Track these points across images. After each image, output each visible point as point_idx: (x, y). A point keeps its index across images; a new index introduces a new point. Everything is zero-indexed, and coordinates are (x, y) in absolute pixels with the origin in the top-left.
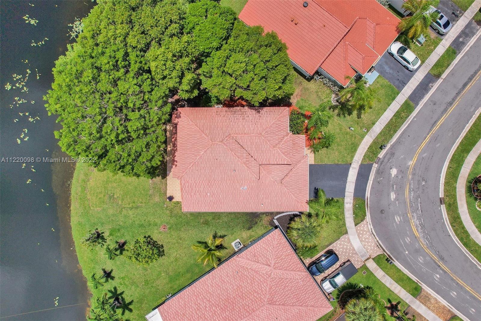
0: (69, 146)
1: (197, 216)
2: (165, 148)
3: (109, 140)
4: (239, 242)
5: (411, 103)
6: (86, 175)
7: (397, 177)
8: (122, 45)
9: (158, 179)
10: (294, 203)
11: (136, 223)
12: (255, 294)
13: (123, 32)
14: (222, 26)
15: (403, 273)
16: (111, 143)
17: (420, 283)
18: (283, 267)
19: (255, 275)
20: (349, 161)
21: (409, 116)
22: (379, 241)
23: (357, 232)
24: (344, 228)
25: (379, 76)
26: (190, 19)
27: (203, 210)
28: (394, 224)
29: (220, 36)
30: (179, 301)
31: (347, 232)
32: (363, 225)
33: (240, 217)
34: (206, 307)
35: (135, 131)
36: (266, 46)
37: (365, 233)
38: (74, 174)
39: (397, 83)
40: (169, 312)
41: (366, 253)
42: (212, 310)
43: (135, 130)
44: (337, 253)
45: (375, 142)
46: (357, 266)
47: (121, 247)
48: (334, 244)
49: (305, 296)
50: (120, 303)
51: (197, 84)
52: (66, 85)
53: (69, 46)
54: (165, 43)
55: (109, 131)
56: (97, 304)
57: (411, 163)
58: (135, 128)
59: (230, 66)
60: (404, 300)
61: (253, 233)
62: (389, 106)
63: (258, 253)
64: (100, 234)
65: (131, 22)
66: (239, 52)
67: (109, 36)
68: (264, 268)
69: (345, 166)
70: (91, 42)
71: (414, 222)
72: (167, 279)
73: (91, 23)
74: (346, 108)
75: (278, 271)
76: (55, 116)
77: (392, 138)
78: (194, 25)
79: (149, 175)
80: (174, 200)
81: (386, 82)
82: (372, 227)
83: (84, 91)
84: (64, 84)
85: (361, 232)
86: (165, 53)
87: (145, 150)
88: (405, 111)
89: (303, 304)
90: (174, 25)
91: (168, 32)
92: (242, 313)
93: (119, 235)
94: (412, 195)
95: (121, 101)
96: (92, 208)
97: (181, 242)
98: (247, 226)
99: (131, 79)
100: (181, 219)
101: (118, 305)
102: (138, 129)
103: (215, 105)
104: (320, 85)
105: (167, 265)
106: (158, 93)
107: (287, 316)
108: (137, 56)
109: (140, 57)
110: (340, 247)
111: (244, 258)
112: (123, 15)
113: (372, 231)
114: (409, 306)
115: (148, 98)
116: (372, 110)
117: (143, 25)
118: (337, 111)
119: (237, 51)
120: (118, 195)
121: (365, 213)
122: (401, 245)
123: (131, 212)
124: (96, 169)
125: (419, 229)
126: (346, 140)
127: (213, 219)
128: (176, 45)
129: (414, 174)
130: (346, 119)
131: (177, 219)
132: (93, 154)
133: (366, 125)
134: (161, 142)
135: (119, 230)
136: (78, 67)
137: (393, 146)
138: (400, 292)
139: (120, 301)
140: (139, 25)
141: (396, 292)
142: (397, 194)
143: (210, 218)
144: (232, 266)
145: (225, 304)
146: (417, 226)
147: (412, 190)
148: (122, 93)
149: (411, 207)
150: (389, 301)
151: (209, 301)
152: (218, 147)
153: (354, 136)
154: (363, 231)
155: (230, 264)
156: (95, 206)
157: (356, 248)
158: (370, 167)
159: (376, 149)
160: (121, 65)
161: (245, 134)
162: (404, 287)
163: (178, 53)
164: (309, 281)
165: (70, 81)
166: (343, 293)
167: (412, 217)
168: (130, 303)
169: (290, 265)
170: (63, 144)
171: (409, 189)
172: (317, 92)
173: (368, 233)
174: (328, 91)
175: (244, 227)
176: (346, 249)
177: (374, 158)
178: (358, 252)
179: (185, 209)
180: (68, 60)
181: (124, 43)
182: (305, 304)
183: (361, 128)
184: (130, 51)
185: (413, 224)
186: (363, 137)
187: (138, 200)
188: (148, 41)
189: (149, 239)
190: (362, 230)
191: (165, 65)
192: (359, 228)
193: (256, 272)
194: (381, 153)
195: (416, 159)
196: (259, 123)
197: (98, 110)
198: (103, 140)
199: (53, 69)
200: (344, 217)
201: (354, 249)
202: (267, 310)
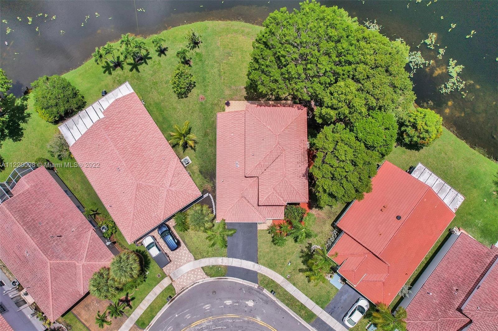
0: (275, 19)
1: (213, 127)
2: (271, 100)
3: (280, 50)
4: (189, 163)
5: (313, 320)
6: (248, 34)
7: (246, 306)
8: (358, 60)
9: (244, 93)
10: (225, 209)
11: (207, 75)
12: (146, 173)
13: (368, 61)
14: (375, 141)
15: (158, 312)
16: (277, 52)
17: (148, 328)
18: (169, 198)
19: (162, 174)
20: (260, 261)
21: (302, 318)
22: (187, 290)
23: (196, 269)
24: (200, 257)
25: (338, 289)
26: (380, 115)
27: (218, 131)
28: (203, 304)
29: (368, 140)
30: (140, 110)
31: (196, 260)
32: (202, 274)
33: (211, 164)
34: (135, 132)
35: (287, 71)
36: (360, 178)
37: (195, 276)
38: (249, 24)
39: (332, 306)
40: (132, 101)
41: (177, 277)
42: (133, 137)
43: (289, 70)
44: (178, 250)
45: (277, 285)
46: (165, 269)
47: (186, 62)
48: (185, 248)
49: (142, 219)
50: (138, 61)
51: (326, 122)
52: (324, 16)
53: (356, 18)
54: (360, 95)
55: (287, 49)
56: (139, 42)
57: (258, 320)
58: (290, 70)
59: (342, 147)
60: (134, 313)
61: (196, 175)
62: (311, 299)
63: (181, 177)
64: (197, 45)
65: (377, 67)
66: (354, 155)
67: (364, 50)
68: (168, 181)
69: (256, 258)
70: (360, 36)
71: (205, 322)
72: (158, 101)
73: (376, 36)
74: (308, 259)
75: (166, 193)
76: (299, 8)
77: (282, 301)
78: (375, 118)
79: (249, 84)
80: (226, 106)
81: (332, 296)
82: (200, 283)
83: (319, 29)
84: (325, 15)
85: (196, 273)
86: (352, 93)
87: (272, 78)
88: (306, 315)
89: (135, 216)
90: (374, 101)
91: (369, 97)
92: (130, 162)
93: (197, 60)
94: (230, 321)
95: (312, 59)
96: (220, 38)
97: (190, 113)
98: (203, 170)
99: (330, 66)
100: (209, 112)
101: (137, 60)
102: (289, 73)
103: (309, 142)
104: (328, 235)
105: (170, 101)
106: (319, 89)
107: (126, 201)
108: (349, 72)
109: (348, 74)
110: (183, 253)
111: (177, 164)
112: (382, 60)
113: (196, 283)
114: (128, 317)
115: (314, 81)
116: (307, 282)
117: (374, 76)
118: (305, 250)
119: (355, 153)
120: (231, 60)
121: (213, 277)
122: (183, 311)
123: (216, 70)
124: (254, 40)
125: (198, 327)
126: (279, 259)
127: (210, 141)
128: (359, 103)
129: (248, 322)
130: (298, 258)
131: (209, 109)
132: (268, 37)
133: (293, 277)
134: (278, 92)
135: (201, 60)
136: (339, 26)
137: (274, 302)
138: (141, 309)
139: (140, 62)
140: (374, 74)
141: (141, 305)
142: (230, 306)
143: (210, 137)
144: (169, 155)
145: (137, 147)
146: (201, 325)
147: (234, 320)
148: (318, 59)
149: (218, 320)
150: (133, 299)
151: (140, 135)
152: (274, 140)
153: (283, 266)
154: (197, 275)
155: (171, 153)
156: (221, 40)
157: (182, 268)
158: (255, 281)
159: (271, 286)
160: (341, 58)
161: (285, 163)
162: (145, 312)
163: (352, 105)
164: (155, 222)
165: (328, 19)
166: (141, 255)
167: (209, 321)
168: (138, 70)
169: (170, 205)
170: (276, 14)
171: (234, 317)
172: (322, 232)
173: (195, 279)
174: (323, 242)
175: (202, 167)
176: (181, 259)
177: (263, 285)
178: (178, 270)
179: (219, 115)
180: (344, 18)
181: (359, 62)
182: (135, 217)
183: (290, 273)
184: (353, 66)
185: (203, 322)
186: (282, 274)
187: (226, 77)
188: (361, 81)
189: (193, 86)
190: (197, 273)
191: (342, 94)
192: (199, 270)
193: (164, 175)
194: (268, 291)
195: (262, 324)
196: (294, 176)
197: (305, 40)
198: (280, 45)
199: (337, 7)
200: (209, 257)
201: (180, 266)
202: (132, 183)
